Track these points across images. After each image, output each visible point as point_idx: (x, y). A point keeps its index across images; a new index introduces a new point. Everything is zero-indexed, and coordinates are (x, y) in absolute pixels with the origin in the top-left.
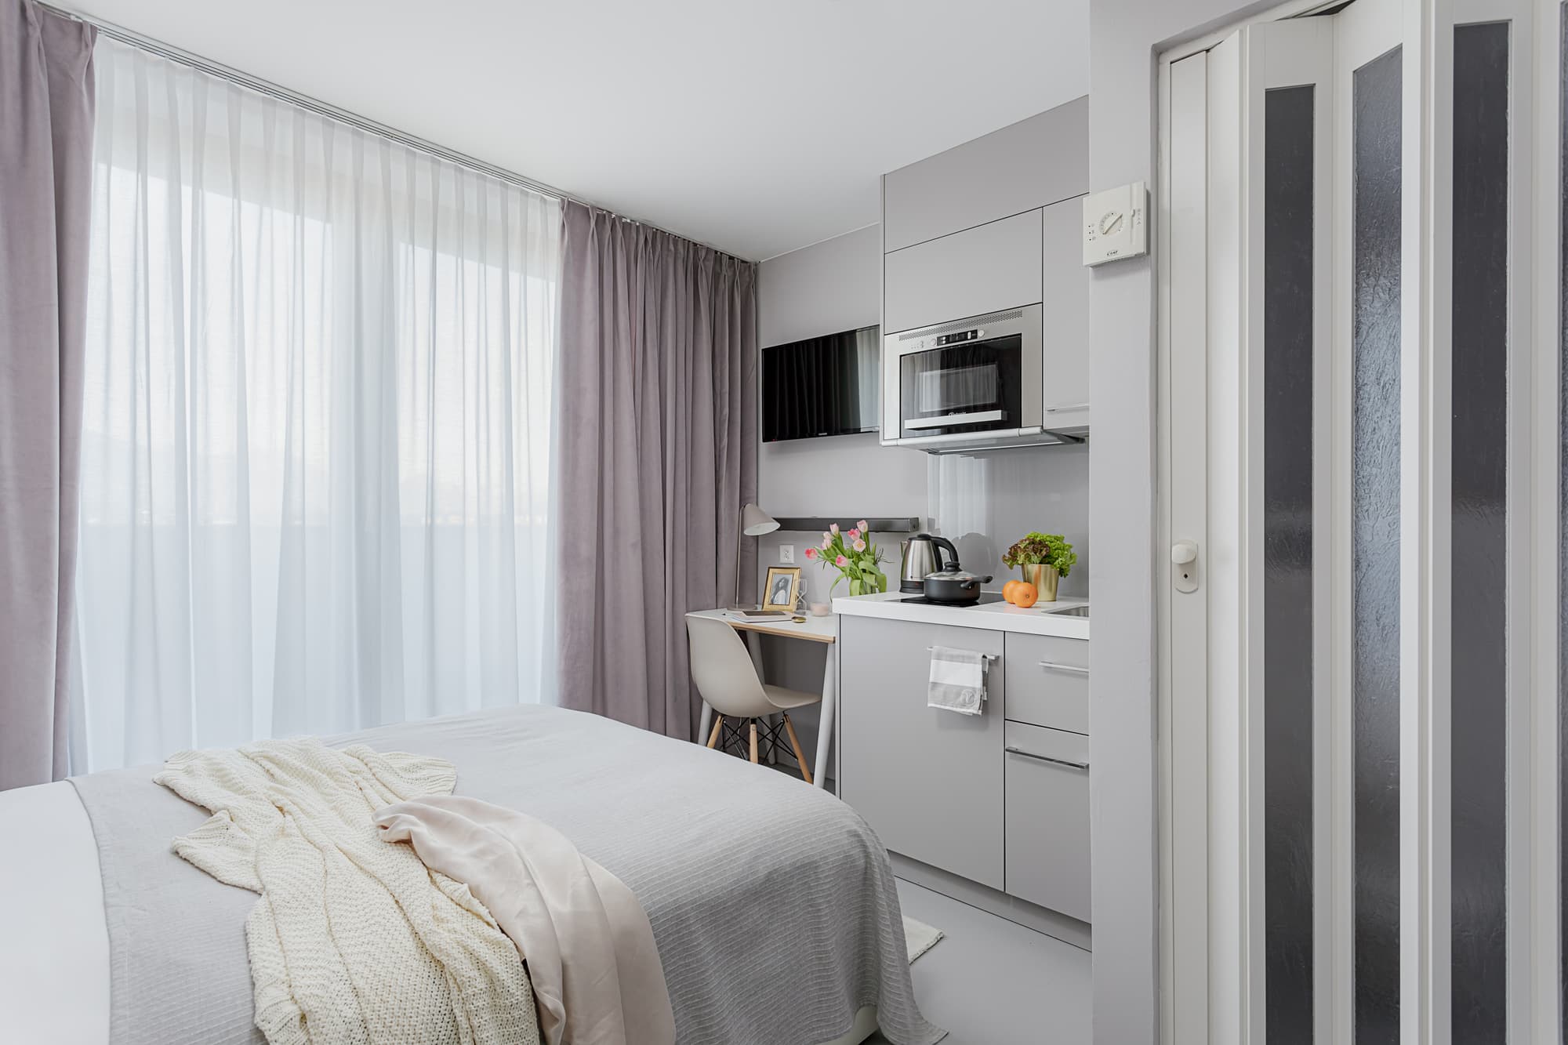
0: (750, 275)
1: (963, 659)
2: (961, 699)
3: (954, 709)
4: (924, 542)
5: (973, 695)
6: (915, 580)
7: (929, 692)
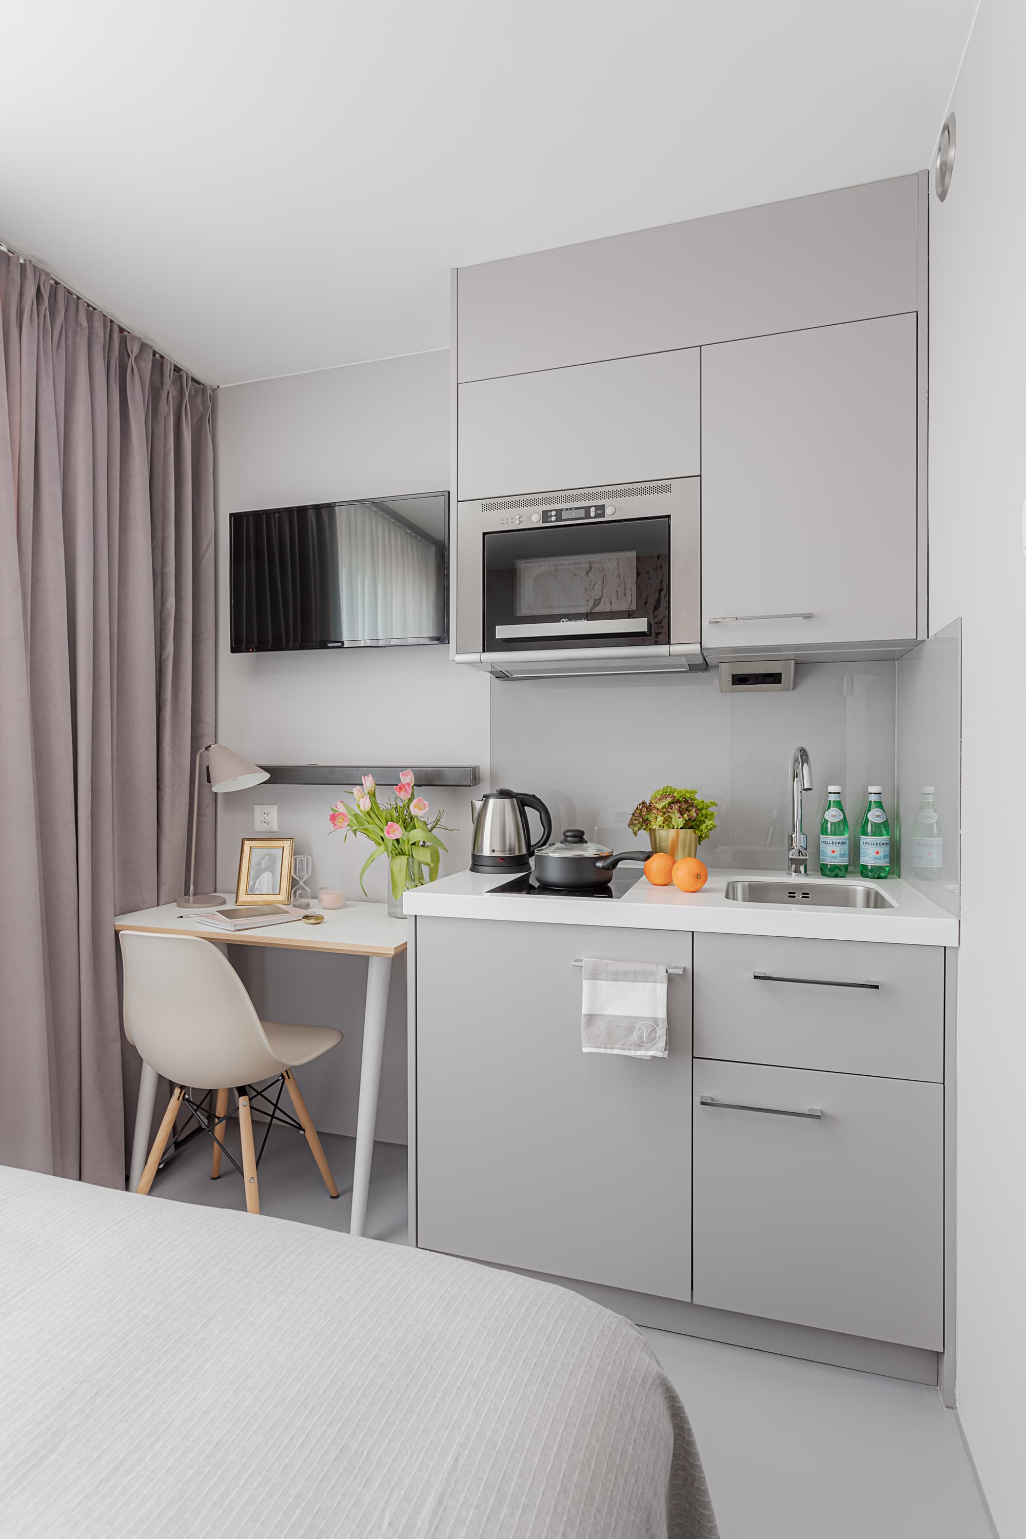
0: (204, 402)
1: (636, 977)
2: (635, 1036)
3: (626, 1053)
4: (507, 802)
5: (654, 1029)
6: (497, 854)
7: (583, 1030)
